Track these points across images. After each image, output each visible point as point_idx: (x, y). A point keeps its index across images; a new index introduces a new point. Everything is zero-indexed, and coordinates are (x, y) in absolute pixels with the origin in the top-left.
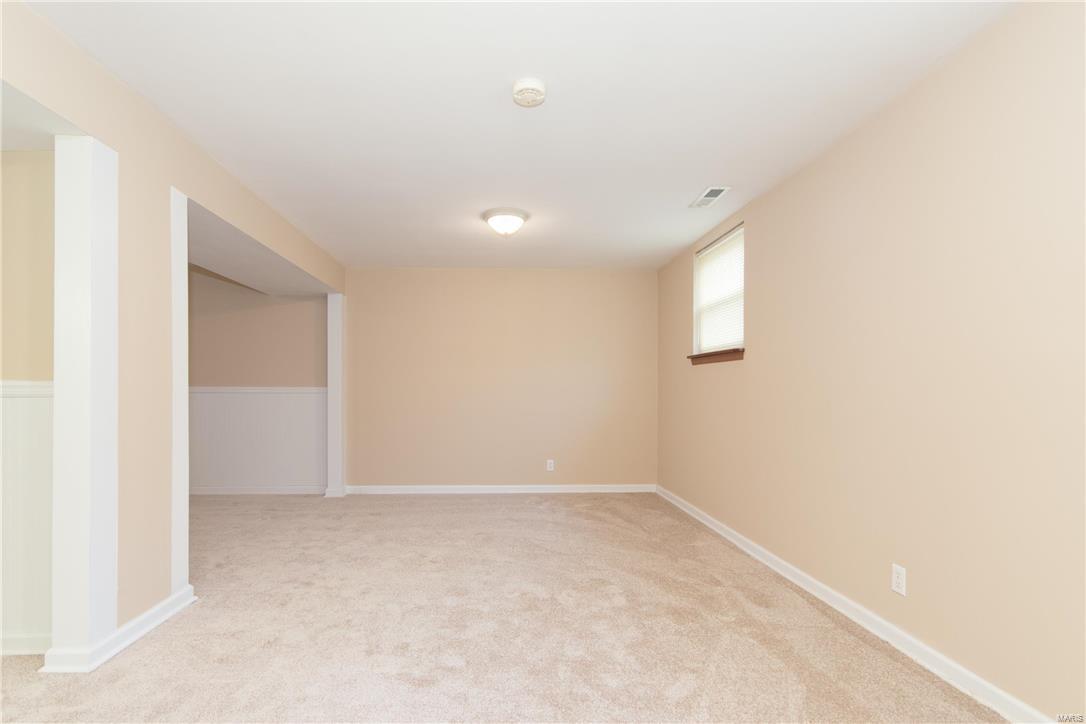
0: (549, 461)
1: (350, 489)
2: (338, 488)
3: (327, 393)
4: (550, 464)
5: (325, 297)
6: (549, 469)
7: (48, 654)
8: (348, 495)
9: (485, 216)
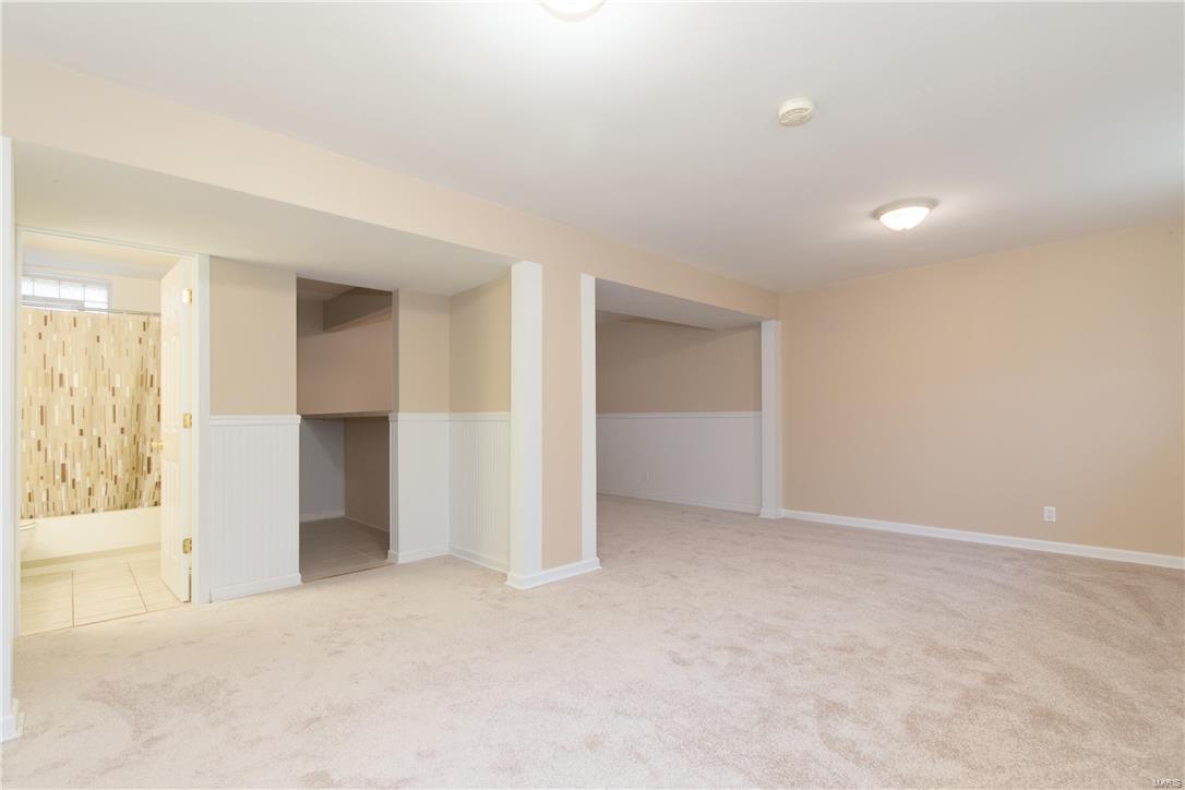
0: (1046, 508)
1: (784, 513)
2: (773, 509)
3: (761, 417)
4: (1050, 513)
5: (758, 326)
6: (1046, 519)
7: (509, 574)
8: (784, 519)
9: (876, 215)
